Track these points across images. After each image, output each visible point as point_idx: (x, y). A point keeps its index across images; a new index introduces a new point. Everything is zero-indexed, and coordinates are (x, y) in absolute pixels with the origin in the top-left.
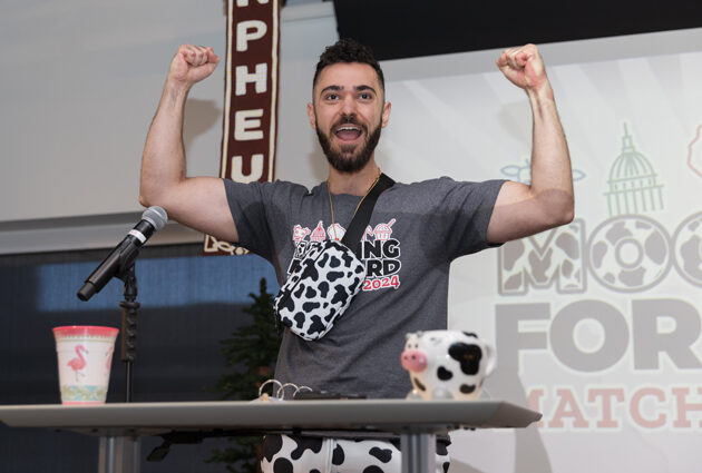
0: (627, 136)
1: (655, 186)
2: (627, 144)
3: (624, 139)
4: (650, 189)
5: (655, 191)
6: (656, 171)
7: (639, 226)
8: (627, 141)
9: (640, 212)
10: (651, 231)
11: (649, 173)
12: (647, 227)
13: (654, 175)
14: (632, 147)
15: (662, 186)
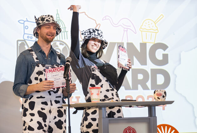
0: (58, 14)
1: (65, 32)
2: (58, 17)
3: (57, 14)
4: (64, 32)
5: (65, 33)
6: (66, 27)
7: (60, 44)
8: (58, 15)
9: (61, 40)
10: (64, 46)
11: (64, 27)
12: (63, 45)
13: (65, 28)
14: (59, 18)
15: (68, 32)
